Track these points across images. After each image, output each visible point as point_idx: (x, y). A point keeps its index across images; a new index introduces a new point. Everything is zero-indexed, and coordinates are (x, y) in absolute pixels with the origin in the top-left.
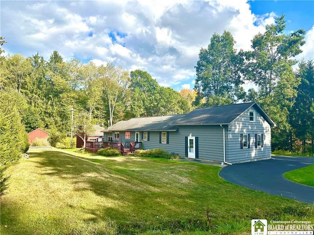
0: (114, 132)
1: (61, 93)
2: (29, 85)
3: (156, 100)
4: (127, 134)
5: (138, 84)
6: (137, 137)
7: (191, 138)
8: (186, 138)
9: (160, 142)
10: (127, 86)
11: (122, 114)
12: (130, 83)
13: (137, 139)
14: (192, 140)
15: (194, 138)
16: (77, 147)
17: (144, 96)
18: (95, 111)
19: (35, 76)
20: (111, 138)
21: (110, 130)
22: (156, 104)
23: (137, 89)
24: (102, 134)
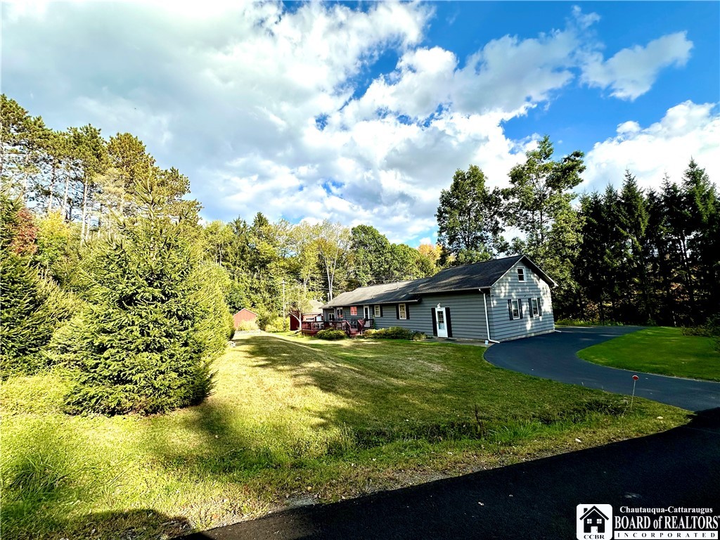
0: (335, 307)
1: (269, 262)
2: (231, 255)
3: (387, 262)
4: (352, 309)
5: (362, 243)
6: (366, 312)
7: (440, 310)
8: (433, 310)
9: (398, 318)
10: (349, 247)
11: (344, 283)
12: (351, 243)
13: (367, 316)
14: (440, 313)
15: (443, 310)
16: (291, 330)
17: (371, 257)
18: (310, 281)
19: (238, 244)
20: (333, 316)
21: (330, 305)
22: (387, 267)
23: (361, 250)
24: (321, 311)
